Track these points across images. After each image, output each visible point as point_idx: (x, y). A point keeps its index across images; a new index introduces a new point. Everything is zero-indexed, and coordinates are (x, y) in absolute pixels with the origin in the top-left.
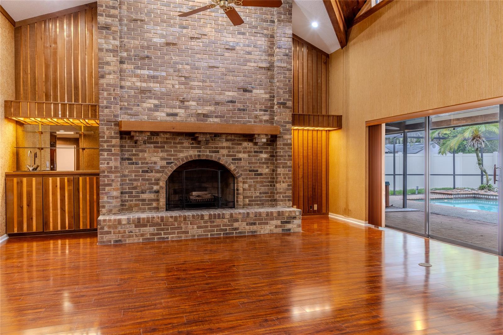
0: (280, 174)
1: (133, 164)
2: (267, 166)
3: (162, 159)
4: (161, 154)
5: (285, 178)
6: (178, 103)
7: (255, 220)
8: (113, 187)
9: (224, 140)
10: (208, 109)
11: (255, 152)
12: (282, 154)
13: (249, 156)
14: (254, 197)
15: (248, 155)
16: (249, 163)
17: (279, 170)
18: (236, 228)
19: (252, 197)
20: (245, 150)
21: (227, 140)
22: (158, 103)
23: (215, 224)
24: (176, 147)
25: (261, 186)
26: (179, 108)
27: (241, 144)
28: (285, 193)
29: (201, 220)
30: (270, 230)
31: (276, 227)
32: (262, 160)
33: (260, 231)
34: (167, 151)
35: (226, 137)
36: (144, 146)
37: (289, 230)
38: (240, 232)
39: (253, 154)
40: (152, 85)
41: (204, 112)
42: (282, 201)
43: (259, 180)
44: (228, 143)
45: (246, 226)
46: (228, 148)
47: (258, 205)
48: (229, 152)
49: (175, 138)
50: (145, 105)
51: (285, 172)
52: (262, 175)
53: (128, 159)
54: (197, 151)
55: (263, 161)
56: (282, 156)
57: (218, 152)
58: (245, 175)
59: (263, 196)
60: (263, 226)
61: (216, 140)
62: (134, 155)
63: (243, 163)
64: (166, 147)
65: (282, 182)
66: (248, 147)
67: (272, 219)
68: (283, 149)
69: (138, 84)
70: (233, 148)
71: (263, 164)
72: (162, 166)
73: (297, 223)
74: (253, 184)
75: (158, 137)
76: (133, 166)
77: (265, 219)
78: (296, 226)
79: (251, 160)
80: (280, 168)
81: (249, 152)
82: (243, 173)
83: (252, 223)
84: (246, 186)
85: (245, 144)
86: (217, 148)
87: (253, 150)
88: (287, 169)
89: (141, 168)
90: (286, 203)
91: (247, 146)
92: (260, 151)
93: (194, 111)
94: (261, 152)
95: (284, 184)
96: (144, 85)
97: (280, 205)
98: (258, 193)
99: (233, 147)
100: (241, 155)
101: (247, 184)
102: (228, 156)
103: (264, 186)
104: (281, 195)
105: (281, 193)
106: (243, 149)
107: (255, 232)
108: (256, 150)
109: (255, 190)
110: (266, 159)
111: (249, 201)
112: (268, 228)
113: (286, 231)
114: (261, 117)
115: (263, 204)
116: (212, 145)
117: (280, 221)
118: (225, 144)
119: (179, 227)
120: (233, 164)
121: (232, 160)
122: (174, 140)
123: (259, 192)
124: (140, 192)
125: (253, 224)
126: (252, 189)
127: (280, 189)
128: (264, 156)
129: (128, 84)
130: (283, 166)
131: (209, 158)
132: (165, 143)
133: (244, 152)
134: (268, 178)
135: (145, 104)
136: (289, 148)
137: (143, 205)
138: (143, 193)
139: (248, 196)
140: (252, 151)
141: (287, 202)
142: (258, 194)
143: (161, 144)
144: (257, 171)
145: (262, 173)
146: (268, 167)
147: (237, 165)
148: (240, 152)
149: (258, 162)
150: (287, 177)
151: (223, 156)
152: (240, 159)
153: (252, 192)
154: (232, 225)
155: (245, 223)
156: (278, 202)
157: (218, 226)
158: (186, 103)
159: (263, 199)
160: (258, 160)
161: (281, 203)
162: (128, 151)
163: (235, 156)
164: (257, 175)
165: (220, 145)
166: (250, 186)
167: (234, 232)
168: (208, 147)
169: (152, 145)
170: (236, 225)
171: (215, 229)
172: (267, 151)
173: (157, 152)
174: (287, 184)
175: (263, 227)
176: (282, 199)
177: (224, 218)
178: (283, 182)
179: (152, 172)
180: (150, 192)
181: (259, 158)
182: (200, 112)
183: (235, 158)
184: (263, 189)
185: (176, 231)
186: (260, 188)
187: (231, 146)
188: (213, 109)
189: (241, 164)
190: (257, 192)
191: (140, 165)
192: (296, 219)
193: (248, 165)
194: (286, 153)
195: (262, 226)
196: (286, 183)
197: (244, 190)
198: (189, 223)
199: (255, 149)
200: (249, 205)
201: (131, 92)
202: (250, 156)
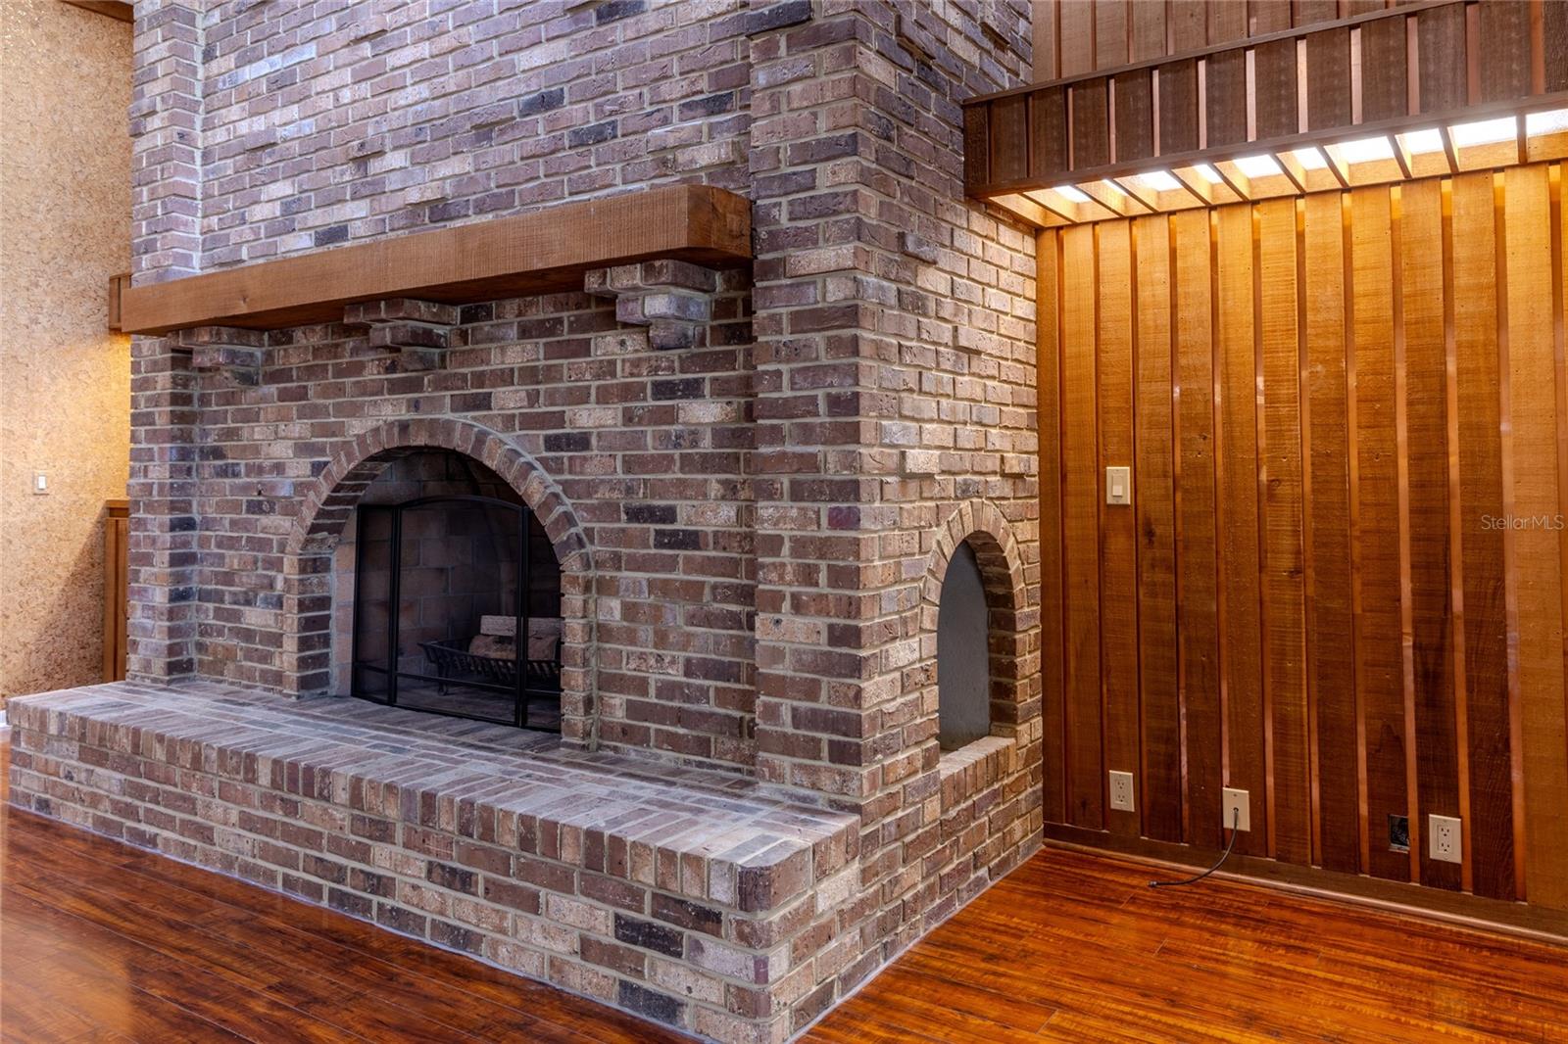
0: (774, 544)
1: (223, 472)
2: (724, 483)
3: (303, 449)
4: (299, 428)
5: (808, 576)
6: (347, 178)
7: (470, 855)
8: (155, 570)
9: (513, 332)
10: (448, 172)
11: (663, 390)
12: (787, 393)
13: (629, 418)
14: (652, 691)
15: (625, 410)
16: (629, 465)
17: (766, 509)
18: (379, 878)
19: (641, 686)
20: (609, 381)
21: (525, 333)
22: (290, 192)
23: (301, 824)
24: (340, 390)
25: (691, 620)
26: (353, 199)
27: (584, 348)
28: (811, 692)
29: (247, 781)
30: (552, 964)
31: (588, 948)
32: (695, 444)
33: (494, 945)
34: (315, 411)
35: (520, 314)
36: (253, 394)
37: (670, 1007)
38: (398, 910)
39: (651, 403)
40: (277, 117)
41: (429, 195)
42: (788, 746)
43: (679, 576)
44: (529, 344)
45: (424, 884)
46: (530, 375)
47: (675, 743)
48: (533, 398)
49: (337, 346)
50: (260, 212)
51: (811, 532)
52: (696, 546)
53: (217, 453)
54: (409, 400)
55: (706, 445)
56: (785, 409)
57: (483, 403)
58: (608, 538)
59: (704, 692)
60: (511, 912)
61: (479, 337)
62: (231, 434)
63: (597, 465)
64: (310, 393)
65: (786, 606)
66: (623, 361)
67: (562, 882)
68: (795, 352)
69: (243, 128)
70: (551, 373)
71: (704, 470)
72: (302, 483)
73: (729, 968)
74: (645, 599)
75: (290, 348)
76: (227, 480)
77: (527, 871)
78: (714, 993)
79: (637, 440)
80: (771, 497)
81: (628, 392)
82: (597, 526)
83: (453, 871)
84: (611, 610)
85: (606, 345)
86: (480, 379)
87: (647, 380)
88: (825, 508)
89: (245, 489)
90: (815, 771)
91: (619, 355)
92: (687, 382)
93: (398, 201)
94: (692, 390)
95: (799, 620)
96: (259, 124)
97: (776, 775)
98: (673, 662)
99: (549, 367)
100: (587, 417)
101: (615, 594)
102: (530, 421)
103: (709, 620)
104: (786, 706)
105: (780, 686)
106: (598, 377)
107: (468, 939)
108: (663, 376)
109: (661, 640)
110: (720, 434)
111: (632, 709)
112: (538, 938)
113: (648, 1009)
114: (683, 157)
115: (703, 746)
116: (462, 365)
117: (612, 910)
118: (516, 354)
119: (185, 799)
120: (549, 470)
121: (548, 449)
122: (336, 357)
123: (682, 655)
124: (241, 599)
125: (458, 884)
126: (646, 632)
127: (777, 655)
128: (706, 412)
129: (220, 136)
130: (793, 483)
131: (440, 441)
132: (311, 372)
133: (604, 397)
134: (731, 567)
135: (257, 207)
136: (833, 344)
137: (248, 657)
138: (248, 603)
139: (622, 677)
140: (643, 386)
141: (825, 763)
142: (676, 675)
143: (299, 379)
144: (669, 515)
145: (696, 533)
146: (731, 490)
147: (567, 477)
148: (580, 397)
149: (677, 453)
150: (823, 564)
151: (508, 422)
152: (581, 442)
153: (642, 657)
154: (363, 853)
155: (419, 863)
156: (762, 755)
157: (311, 838)
158: (375, 166)
159: (704, 707)
160: (677, 446)
161: (784, 762)
162: (216, 418)
163: (559, 419)
164: (670, 546)
165: (496, 362)
166: (630, 611)
167: (375, 899)
168: (446, 378)
169: (272, 389)
170: (384, 858)
171: (302, 851)
172: (727, 380)
173: (285, 418)
174: (822, 622)
175: (508, 924)
176: (790, 730)
177: (327, 799)
178: (798, 607)
179: (272, 510)
180: (267, 602)
181: (679, 427)
182: (414, 196)
183: (557, 437)
184: (709, 642)
185: (179, 815)
186: (689, 635)
187: (543, 363)
188: (467, 169)
189: (588, 467)
190: (668, 654)
191: (243, 480)
192: (717, 934)
193: (620, 475)
194: (814, 386)
195: (503, 917)
196: (819, 613)
197: (602, 632)
198: (216, 785)
199: (655, 370)
200: (626, 733)
201: (226, 167)
202: (630, 420)
